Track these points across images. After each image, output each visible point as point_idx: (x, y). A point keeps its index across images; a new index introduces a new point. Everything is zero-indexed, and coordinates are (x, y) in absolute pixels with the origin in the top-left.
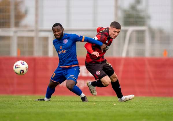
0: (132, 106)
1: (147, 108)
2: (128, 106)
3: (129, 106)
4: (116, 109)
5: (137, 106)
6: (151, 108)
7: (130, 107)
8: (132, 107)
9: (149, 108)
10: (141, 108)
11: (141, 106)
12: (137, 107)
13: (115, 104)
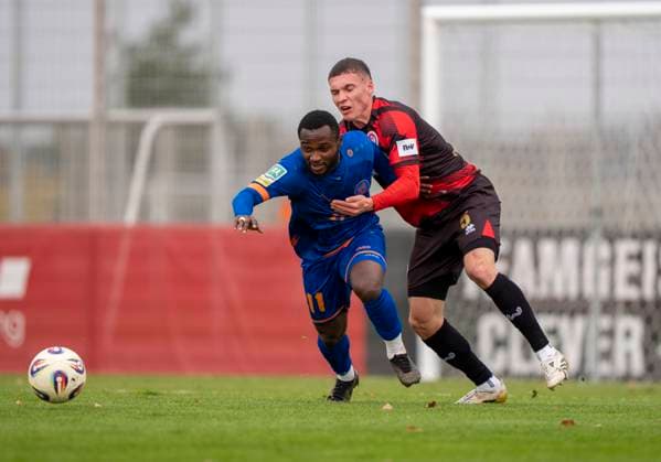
0: (162, 412)
1: (218, 419)
2: (146, 409)
3: (150, 412)
4: (101, 421)
5: (183, 412)
6: (236, 418)
7: (154, 415)
8: (165, 415)
9: (229, 418)
10: (196, 416)
11: (199, 410)
12: (183, 415)
13: (97, 405)
